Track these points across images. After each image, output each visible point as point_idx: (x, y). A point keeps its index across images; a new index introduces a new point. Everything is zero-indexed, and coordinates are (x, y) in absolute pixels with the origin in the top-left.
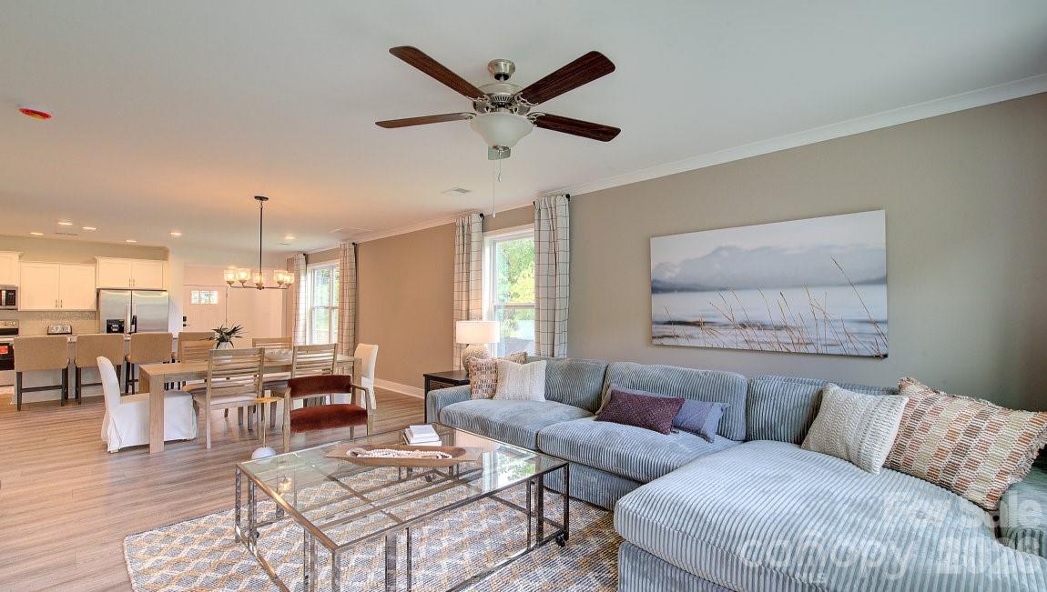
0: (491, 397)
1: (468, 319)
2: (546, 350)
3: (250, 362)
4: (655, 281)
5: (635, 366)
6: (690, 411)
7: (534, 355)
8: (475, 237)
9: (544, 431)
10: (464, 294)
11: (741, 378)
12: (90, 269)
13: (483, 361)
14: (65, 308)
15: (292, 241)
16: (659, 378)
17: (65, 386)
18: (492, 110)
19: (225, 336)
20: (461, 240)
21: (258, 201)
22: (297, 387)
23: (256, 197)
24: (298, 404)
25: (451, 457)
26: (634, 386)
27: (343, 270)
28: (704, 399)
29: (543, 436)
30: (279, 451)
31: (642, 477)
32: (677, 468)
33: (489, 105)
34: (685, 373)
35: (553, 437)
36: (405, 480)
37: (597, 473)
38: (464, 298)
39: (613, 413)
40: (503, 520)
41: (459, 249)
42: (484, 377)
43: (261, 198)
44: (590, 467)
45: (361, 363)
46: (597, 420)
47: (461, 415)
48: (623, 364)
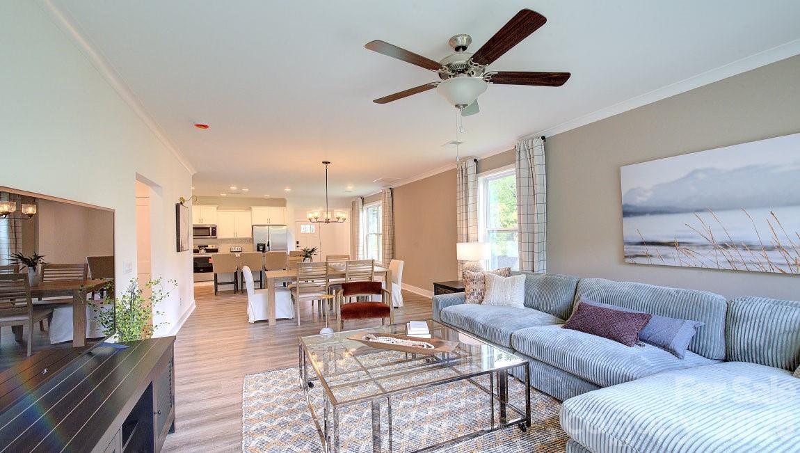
0: (480, 303)
1: (468, 241)
2: (527, 267)
3: (322, 271)
4: (626, 206)
5: (606, 282)
6: (658, 325)
7: (518, 270)
8: (471, 178)
9: (516, 333)
10: (464, 222)
11: (720, 299)
12: (248, 213)
13: (476, 274)
14: (238, 237)
15: (352, 190)
16: (628, 293)
17: (236, 282)
18: (454, 76)
19: (308, 254)
20: (461, 181)
21: (325, 165)
22: (348, 288)
23: (323, 162)
24: (346, 300)
25: (433, 347)
26: (602, 301)
27: (384, 207)
28: (674, 315)
29: (517, 337)
30: (335, 331)
31: (602, 382)
32: (636, 379)
33: (450, 73)
34: (655, 291)
35: (524, 339)
36: (410, 360)
37: (562, 374)
38: (464, 226)
39: (579, 323)
40: (478, 400)
41: (459, 188)
42: (475, 286)
43: (326, 163)
44: (556, 368)
45: (391, 273)
46: (565, 327)
47: (455, 315)
48: (594, 280)
